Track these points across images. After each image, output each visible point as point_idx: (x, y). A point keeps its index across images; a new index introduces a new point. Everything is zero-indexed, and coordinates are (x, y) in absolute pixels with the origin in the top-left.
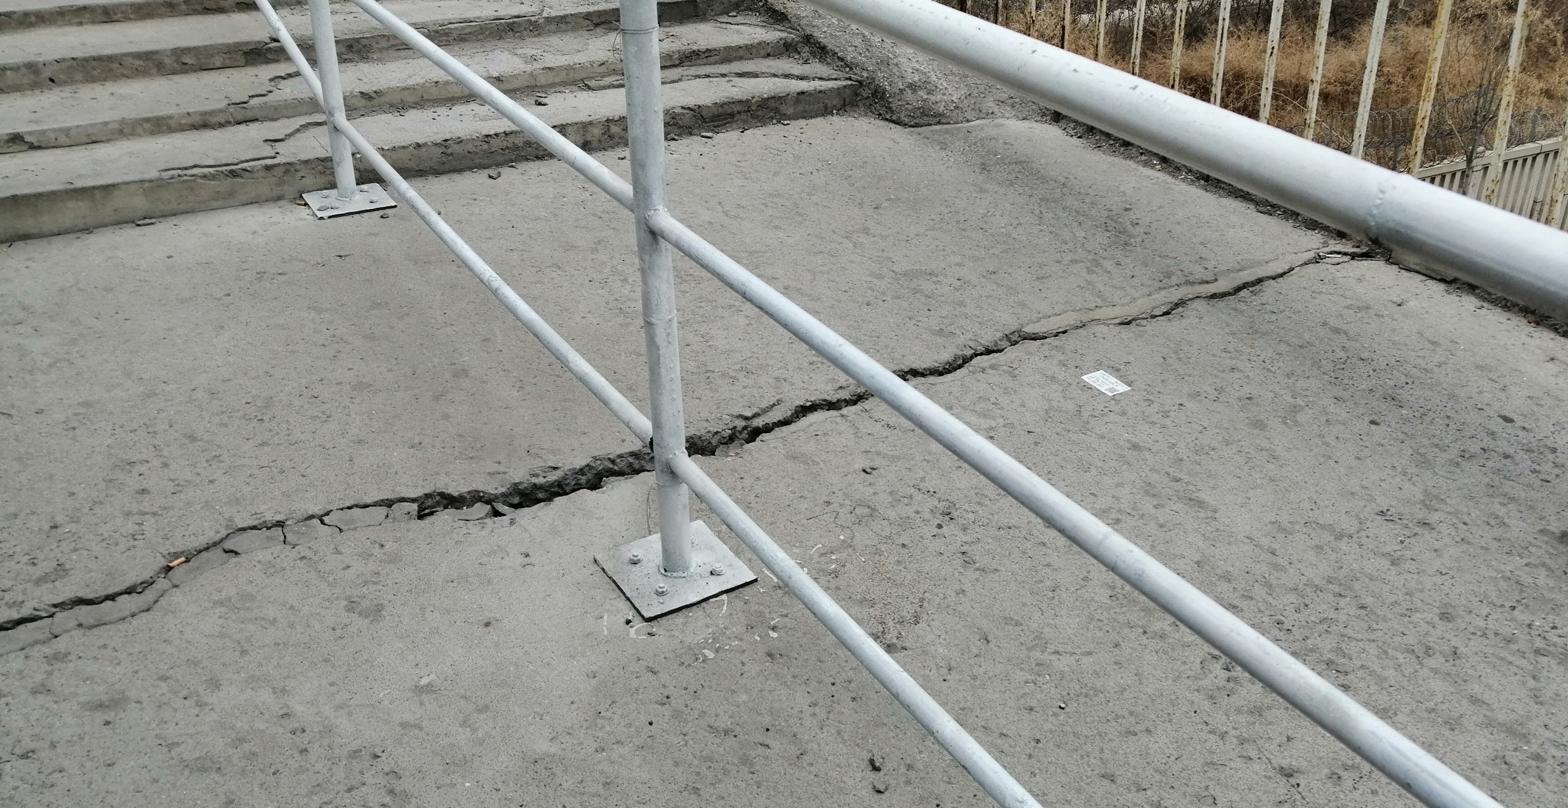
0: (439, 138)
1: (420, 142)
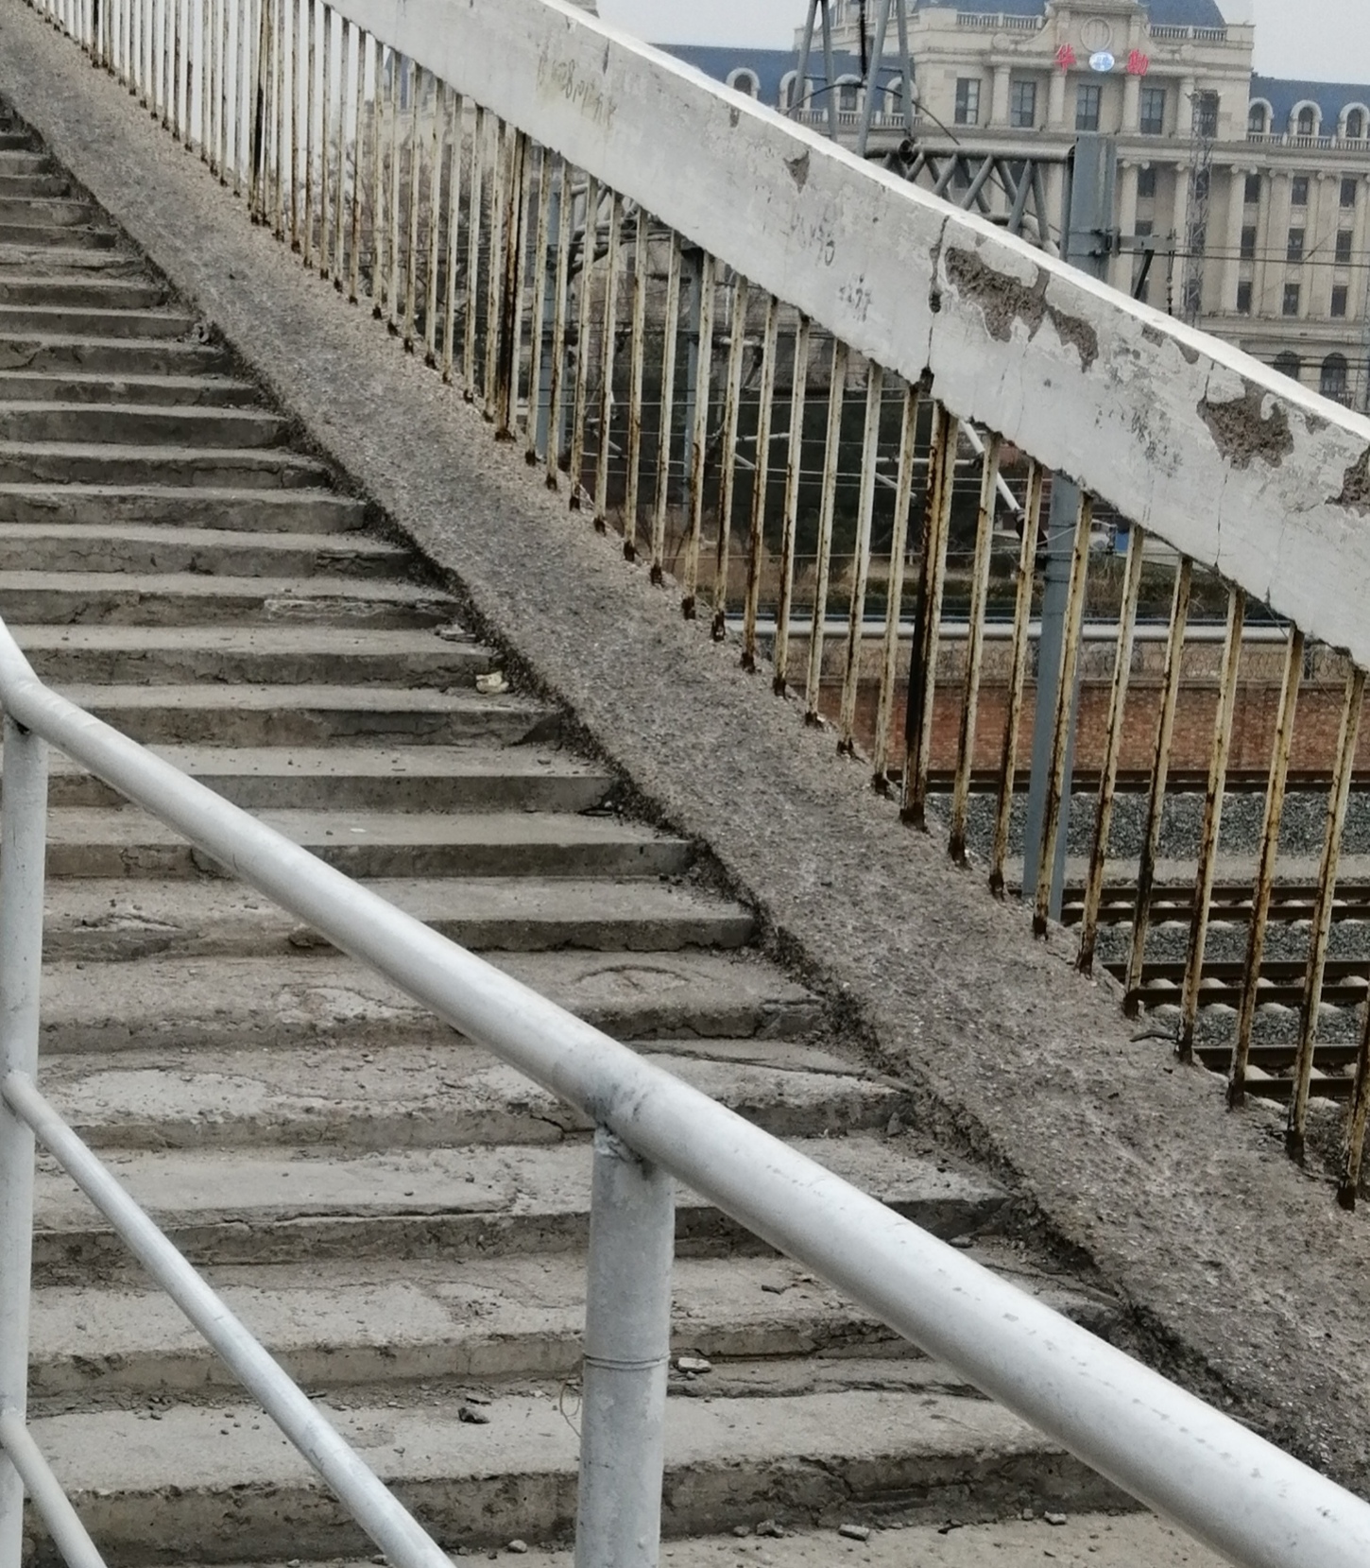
0: (224, 1480)
1: (182, 1484)
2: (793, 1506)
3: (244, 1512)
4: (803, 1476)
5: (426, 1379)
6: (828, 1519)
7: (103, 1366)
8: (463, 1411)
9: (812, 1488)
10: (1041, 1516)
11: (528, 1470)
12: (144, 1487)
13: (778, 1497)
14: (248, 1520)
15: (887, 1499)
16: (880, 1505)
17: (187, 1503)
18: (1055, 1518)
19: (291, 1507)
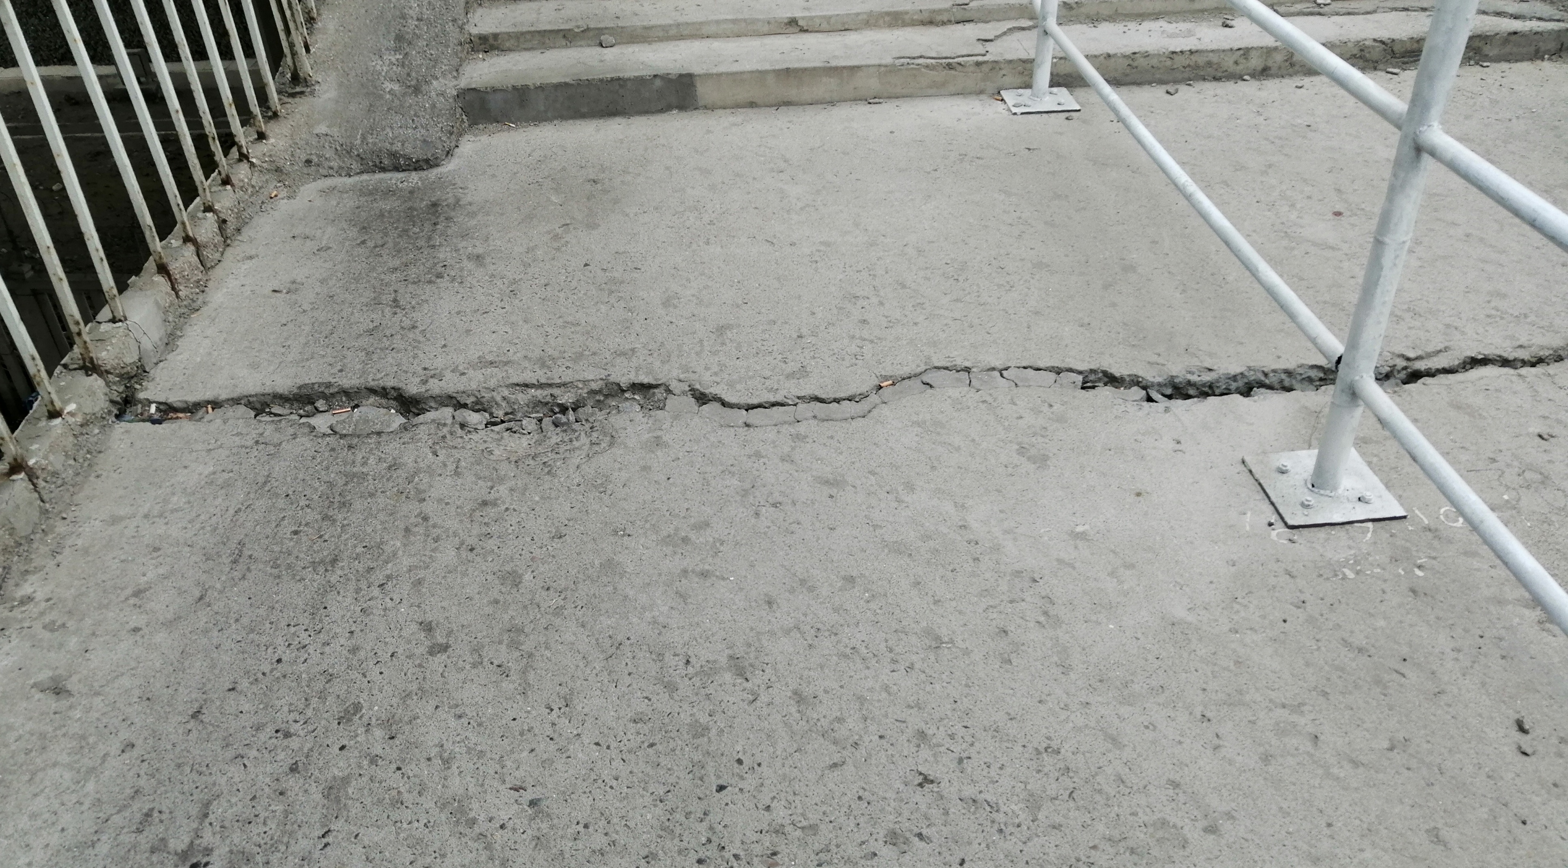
0: (1128, 51)
1: (1111, 52)
2: (1367, 61)
3: (1135, 64)
4: (1373, 47)
5: (1206, 10)
6: (1381, 66)
7: (1075, 6)
8: (1223, 23)
9: (1376, 53)
10: (1478, 64)
11: (1255, 46)
12: (1096, 53)
13: (1361, 57)
14: (1136, 67)
15: (1410, 57)
16: (1405, 60)
17: (1113, 60)
18: (1485, 64)
19: (1154, 62)
